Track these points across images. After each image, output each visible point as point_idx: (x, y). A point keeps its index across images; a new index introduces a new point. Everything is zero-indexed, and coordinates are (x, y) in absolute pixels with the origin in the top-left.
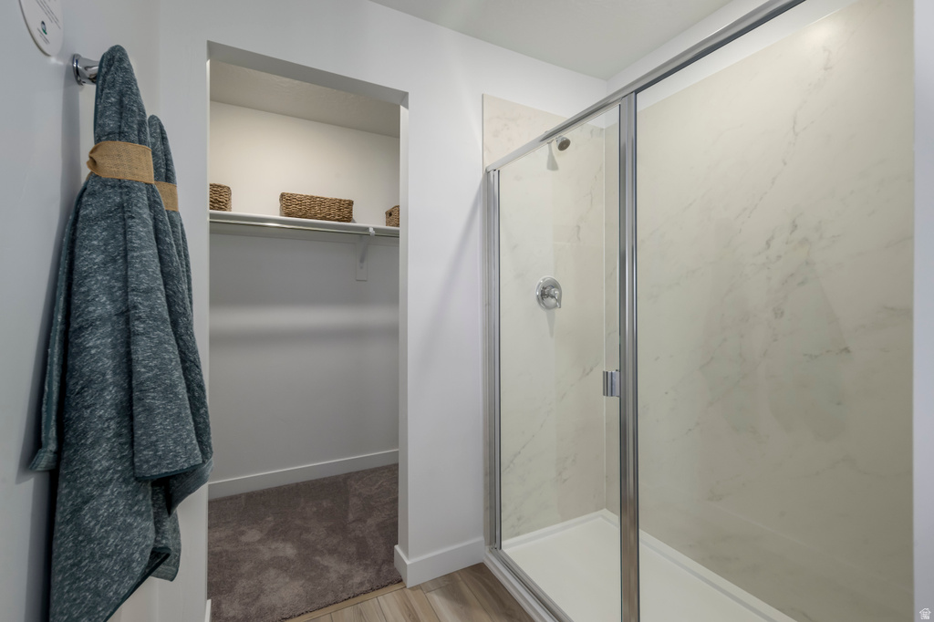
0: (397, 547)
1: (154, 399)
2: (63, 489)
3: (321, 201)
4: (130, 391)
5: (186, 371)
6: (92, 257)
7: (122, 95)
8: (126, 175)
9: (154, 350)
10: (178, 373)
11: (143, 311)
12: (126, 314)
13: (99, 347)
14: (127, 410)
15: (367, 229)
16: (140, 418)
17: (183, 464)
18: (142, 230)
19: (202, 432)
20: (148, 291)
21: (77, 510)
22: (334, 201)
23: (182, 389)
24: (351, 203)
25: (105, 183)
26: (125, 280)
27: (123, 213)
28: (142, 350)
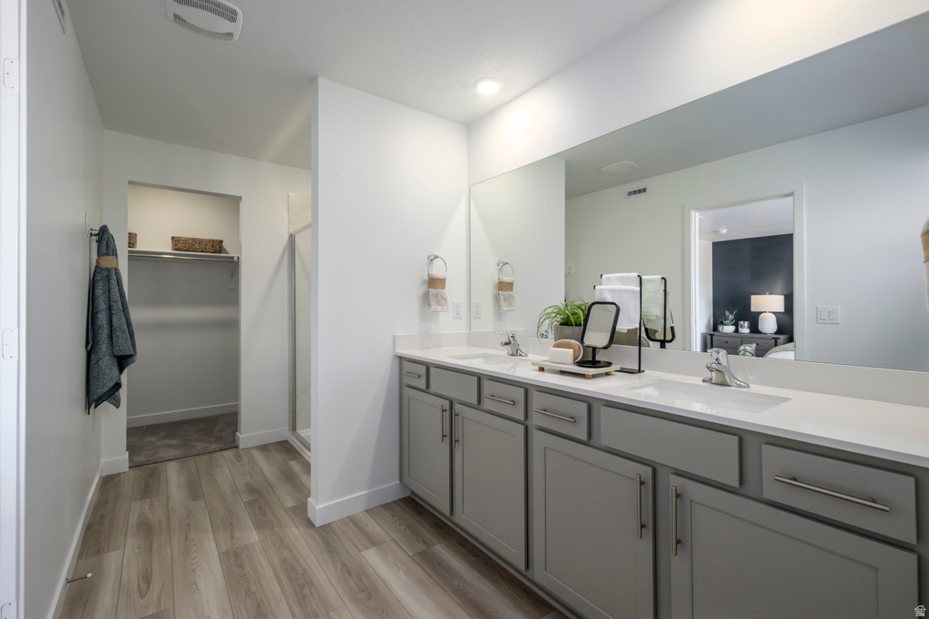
0: (237, 433)
1: (119, 333)
2: (93, 356)
3: (200, 241)
4: (111, 330)
5: (128, 326)
6: (99, 291)
7: (107, 242)
8: (109, 266)
9: (118, 320)
10: (126, 326)
11: (115, 307)
12: (110, 308)
13: (102, 318)
14: (111, 336)
15: (233, 258)
16: (115, 339)
17: (128, 353)
18: (114, 283)
19: (134, 346)
20: (116, 301)
21: (98, 361)
22: (210, 241)
23: (127, 331)
24: (221, 242)
25: (102, 269)
26: (109, 298)
27: (108, 278)
28: (115, 319)
